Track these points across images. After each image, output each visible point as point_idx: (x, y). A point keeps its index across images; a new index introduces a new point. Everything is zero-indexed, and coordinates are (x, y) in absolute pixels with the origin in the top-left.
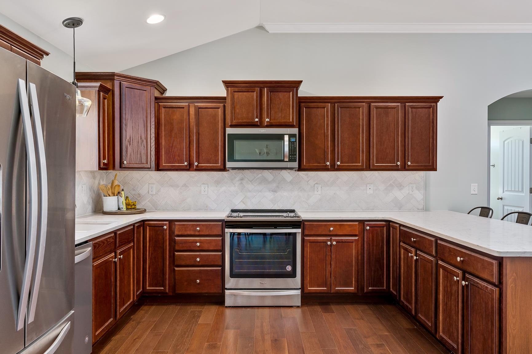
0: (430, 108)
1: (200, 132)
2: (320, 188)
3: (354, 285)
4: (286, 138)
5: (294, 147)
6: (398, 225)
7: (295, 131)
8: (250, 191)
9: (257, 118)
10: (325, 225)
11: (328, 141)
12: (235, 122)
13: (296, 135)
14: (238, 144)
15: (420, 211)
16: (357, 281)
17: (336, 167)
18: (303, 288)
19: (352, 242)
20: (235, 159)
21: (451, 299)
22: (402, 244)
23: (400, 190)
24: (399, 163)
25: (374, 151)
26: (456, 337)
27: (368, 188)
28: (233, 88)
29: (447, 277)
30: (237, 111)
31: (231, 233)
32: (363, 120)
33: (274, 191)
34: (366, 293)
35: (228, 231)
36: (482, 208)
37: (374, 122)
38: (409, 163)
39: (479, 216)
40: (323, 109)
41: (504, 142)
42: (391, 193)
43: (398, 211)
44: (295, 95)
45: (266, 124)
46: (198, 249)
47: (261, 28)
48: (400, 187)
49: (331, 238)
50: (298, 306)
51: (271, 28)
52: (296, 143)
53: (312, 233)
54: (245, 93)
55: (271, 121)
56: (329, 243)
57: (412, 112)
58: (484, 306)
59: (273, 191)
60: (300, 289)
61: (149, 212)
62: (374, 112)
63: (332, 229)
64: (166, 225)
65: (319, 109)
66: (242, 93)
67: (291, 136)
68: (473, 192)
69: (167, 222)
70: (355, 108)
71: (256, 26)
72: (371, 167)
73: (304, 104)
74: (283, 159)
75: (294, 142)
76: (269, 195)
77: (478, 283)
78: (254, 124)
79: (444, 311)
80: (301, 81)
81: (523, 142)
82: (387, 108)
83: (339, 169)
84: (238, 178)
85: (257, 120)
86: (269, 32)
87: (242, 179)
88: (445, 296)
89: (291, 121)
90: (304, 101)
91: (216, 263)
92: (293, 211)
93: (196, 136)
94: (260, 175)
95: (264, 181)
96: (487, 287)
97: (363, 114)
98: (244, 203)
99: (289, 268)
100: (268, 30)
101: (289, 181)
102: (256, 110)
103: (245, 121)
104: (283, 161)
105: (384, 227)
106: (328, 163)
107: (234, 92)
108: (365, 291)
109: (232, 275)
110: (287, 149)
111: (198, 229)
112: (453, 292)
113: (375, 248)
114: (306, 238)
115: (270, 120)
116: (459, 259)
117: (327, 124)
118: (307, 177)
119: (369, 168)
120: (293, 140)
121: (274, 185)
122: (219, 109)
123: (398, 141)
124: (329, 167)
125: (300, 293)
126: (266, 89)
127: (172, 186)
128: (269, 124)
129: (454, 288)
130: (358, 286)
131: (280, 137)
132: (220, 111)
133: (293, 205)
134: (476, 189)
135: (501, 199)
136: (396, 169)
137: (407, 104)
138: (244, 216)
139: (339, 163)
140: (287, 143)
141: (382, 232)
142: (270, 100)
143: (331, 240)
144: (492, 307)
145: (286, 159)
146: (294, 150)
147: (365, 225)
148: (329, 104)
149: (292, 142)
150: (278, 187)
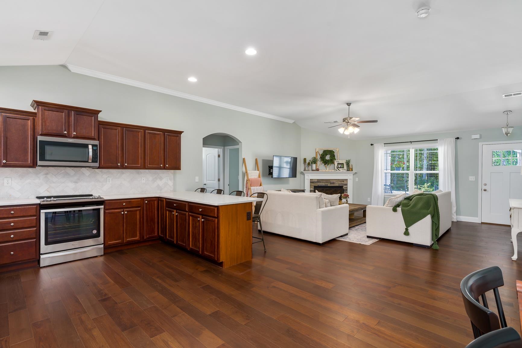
0: (177, 137)
1: (8, 136)
2: (111, 180)
3: (138, 236)
4: (90, 147)
5: (96, 153)
6: (164, 199)
7: (96, 142)
8: (54, 183)
9: (65, 131)
10: (120, 202)
11: (119, 150)
12: (45, 132)
13: (97, 145)
14: (48, 148)
16: (140, 233)
17: (124, 167)
18: (104, 244)
19: (137, 210)
20: (45, 159)
21: (196, 229)
22: (167, 208)
23: (161, 180)
24: (162, 165)
25: (148, 158)
26: (198, 246)
27: (142, 179)
28: (43, 107)
29: (194, 220)
30: (48, 124)
31: (45, 213)
32: (141, 139)
34: (146, 239)
35: (43, 211)
36: (201, 188)
37: (148, 141)
38: (167, 166)
39: (200, 192)
40: (115, 131)
41: (207, 155)
42: (156, 182)
43: (160, 192)
44: (96, 119)
45: (73, 136)
46: (12, 228)
47: (64, 66)
48: (161, 178)
49: (124, 210)
50: (102, 255)
51: (73, 69)
52: (97, 151)
53: (111, 208)
54: (55, 112)
55: (78, 135)
56: (122, 213)
57: (168, 137)
58: (211, 227)
59: (74, 182)
60: (103, 244)
62: (147, 136)
63: (124, 204)
65: (113, 130)
66: (52, 112)
67: (93, 146)
68: (196, 181)
70: (136, 132)
71: (60, 64)
72: (146, 167)
73: (102, 126)
74: (87, 160)
75: (96, 150)
76: (71, 185)
77: (209, 219)
78: (63, 135)
79: (192, 236)
80: (101, 111)
81: (215, 156)
82: (155, 134)
83: (126, 168)
84: (42, 173)
85: (65, 132)
86: (72, 71)
88: (192, 228)
89: (93, 136)
90: (102, 123)
91: (32, 237)
92: (91, 195)
93: (4, 139)
94: (63, 171)
95: (67, 175)
96: (212, 219)
97: (141, 137)
98: (48, 192)
99: (95, 232)
102: (65, 125)
103: (55, 132)
104: (88, 162)
105: (155, 201)
106: (119, 164)
107: (45, 110)
108: (145, 238)
109: (47, 243)
110: (91, 154)
111: (12, 212)
112: (197, 226)
113: (150, 213)
114: (106, 211)
115: (76, 134)
116: (200, 210)
117: (118, 140)
118: (102, 173)
119: (144, 168)
120: (95, 148)
121: (76, 178)
122: (28, 121)
123: (161, 154)
124: (120, 167)
125: (103, 247)
126: (73, 112)
128: (75, 136)
129: (198, 224)
130: (141, 236)
131: (86, 146)
132: (29, 123)
134: (198, 179)
135: (206, 184)
136: (160, 168)
137: (166, 133)
138: (57, 200)
139: (126, 164)
140: (91, 150)
141: (154, 203)
142: (76, 120)
143: (123, 211)
144: (215, 227)
145: (90, 161)
146: (96, 155)
147: (145, 200)
148: (120, 128)
149: (94, 150)
150: (78, 179)
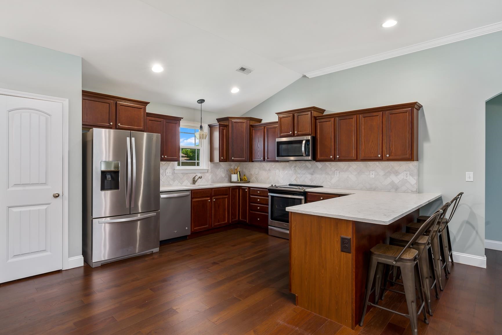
0: (407, 112)
1: (268, 141)
4: (303, 142)
8: (299, 174)
10: (319, 196)
11: (332, 142)
12: (281, 135)
13: (310, 140)
15: (413, 193)
17: (337, 159)
20: (280, 155)
23: (396, 176)
25: (362, 148)
27: (371, 173)
30: (283, 128)
31: (272, 196)
32: (354, 126)
33: (312, 174)
37: (362, 127)
38: (388, 155)
42: (389, 178)
43: (394, 191)
45: (295, 135)
46: (258, 202)
47: (305, 76)
48: (397, 173)
51: (310, 75)
52: (310, 145)
54: (286, 118)
57: (391, 117)
61: (252, 183)
62: (362, 121)
63: (322, 198)
64: (247, 189)
67: (307, 141)
68: (468, 180)
69: (247, 188)
70: (349, 119)
71: (303, 75)
72: (360, 159)
76: (309, 176)
78: (290, 135)
82: (372, 116)
84: (293, 166)
85: (291, 132)
87: (295, 167)
89: (308, 132)
90: (318, 118)
91: (265, 211)
94: (304, 164)
95: (306, 168)
97: (354, 123)
98: (296, 181)
100: (308, 77)
101: (320, 168)
102: (291, 127)
103: (286, 134)
104: (302, 156)
106: (331, 157)
107: (281, 118)
110: (303, 148)
111: (259, 192)
117: (332, 132)
118: (331, 166)
119: (358, 159)
121: (312, 170)
122: (276, 128)
123: (380, 140)
124: (333, 159)
126: (296, 114)
127: (264, 170)
128: (297, 134)
133: (322, 183)
134: (472, 177)
139: (338, 157)
140: (303, 145)
142: (298, 120)
145: (304, 155)
148: (333, 118)
149: (306, 144)
150: (314, 172)
